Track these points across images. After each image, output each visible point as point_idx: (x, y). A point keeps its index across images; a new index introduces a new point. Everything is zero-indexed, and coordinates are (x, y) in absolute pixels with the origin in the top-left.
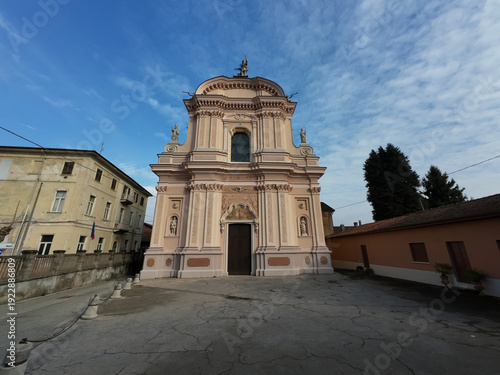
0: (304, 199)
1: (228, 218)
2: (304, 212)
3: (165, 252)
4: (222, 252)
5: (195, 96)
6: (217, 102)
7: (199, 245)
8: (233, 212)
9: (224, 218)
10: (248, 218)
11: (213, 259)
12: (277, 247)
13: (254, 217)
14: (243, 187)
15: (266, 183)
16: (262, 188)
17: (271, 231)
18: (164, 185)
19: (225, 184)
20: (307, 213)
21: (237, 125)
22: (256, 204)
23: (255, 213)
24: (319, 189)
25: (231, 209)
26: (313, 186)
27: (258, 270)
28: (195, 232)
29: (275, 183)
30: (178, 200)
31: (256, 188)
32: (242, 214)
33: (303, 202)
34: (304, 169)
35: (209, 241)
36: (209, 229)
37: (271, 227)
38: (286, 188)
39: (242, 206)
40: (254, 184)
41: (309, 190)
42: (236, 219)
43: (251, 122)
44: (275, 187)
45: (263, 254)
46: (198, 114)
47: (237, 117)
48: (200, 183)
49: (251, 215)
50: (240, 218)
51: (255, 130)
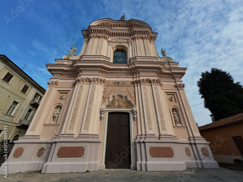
0: (173, 94)
1: (108, 106)
2: (174, 104)
3: (41, 140)
4: (100, 140)
5: (89, 27)
6: (105, 31)
7: (76, 132)
8: (113, 102)
9: (104, 107)
10: (126, 107)
11: (88, 148)
12: (157, 135)
13: (132, 106)
14: (122, 82)
15: (141, 78)
16: (139, 82)
17: (149, 118)
18: (55, 80)
19: (107, 79)
20: (177, 105)
21: (118, 44)
22: (133, 95)
23: (133, 102)
24: (183, 86)
25: (111, 99)
26: (178, 83)
27: (139, 162)
28: (74, 118)
29: (149, 78)
30: (66, 92)
31: (133, 83)
32: (121, 104)
33: (172, 96)
34: (170, 69)
35: (86, 128)
36: (89, 115)
37: (149, 115)
38: (158, 82)
39: (121, 96)
40: (131, 80)
41: (176, 86)
42: (115, 107)
43: (128, 43)
44: (150, 81)
45: (144, 143)
46: (91, 37)
47: (118, 40)
48: (85, 77)
49: (129, 104)
50: (119, 106)
51: (130, 47)
